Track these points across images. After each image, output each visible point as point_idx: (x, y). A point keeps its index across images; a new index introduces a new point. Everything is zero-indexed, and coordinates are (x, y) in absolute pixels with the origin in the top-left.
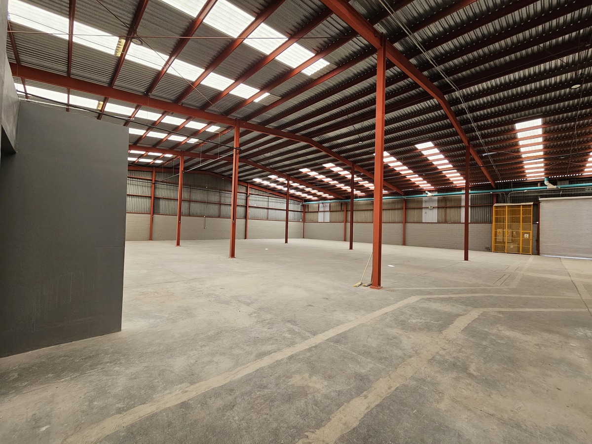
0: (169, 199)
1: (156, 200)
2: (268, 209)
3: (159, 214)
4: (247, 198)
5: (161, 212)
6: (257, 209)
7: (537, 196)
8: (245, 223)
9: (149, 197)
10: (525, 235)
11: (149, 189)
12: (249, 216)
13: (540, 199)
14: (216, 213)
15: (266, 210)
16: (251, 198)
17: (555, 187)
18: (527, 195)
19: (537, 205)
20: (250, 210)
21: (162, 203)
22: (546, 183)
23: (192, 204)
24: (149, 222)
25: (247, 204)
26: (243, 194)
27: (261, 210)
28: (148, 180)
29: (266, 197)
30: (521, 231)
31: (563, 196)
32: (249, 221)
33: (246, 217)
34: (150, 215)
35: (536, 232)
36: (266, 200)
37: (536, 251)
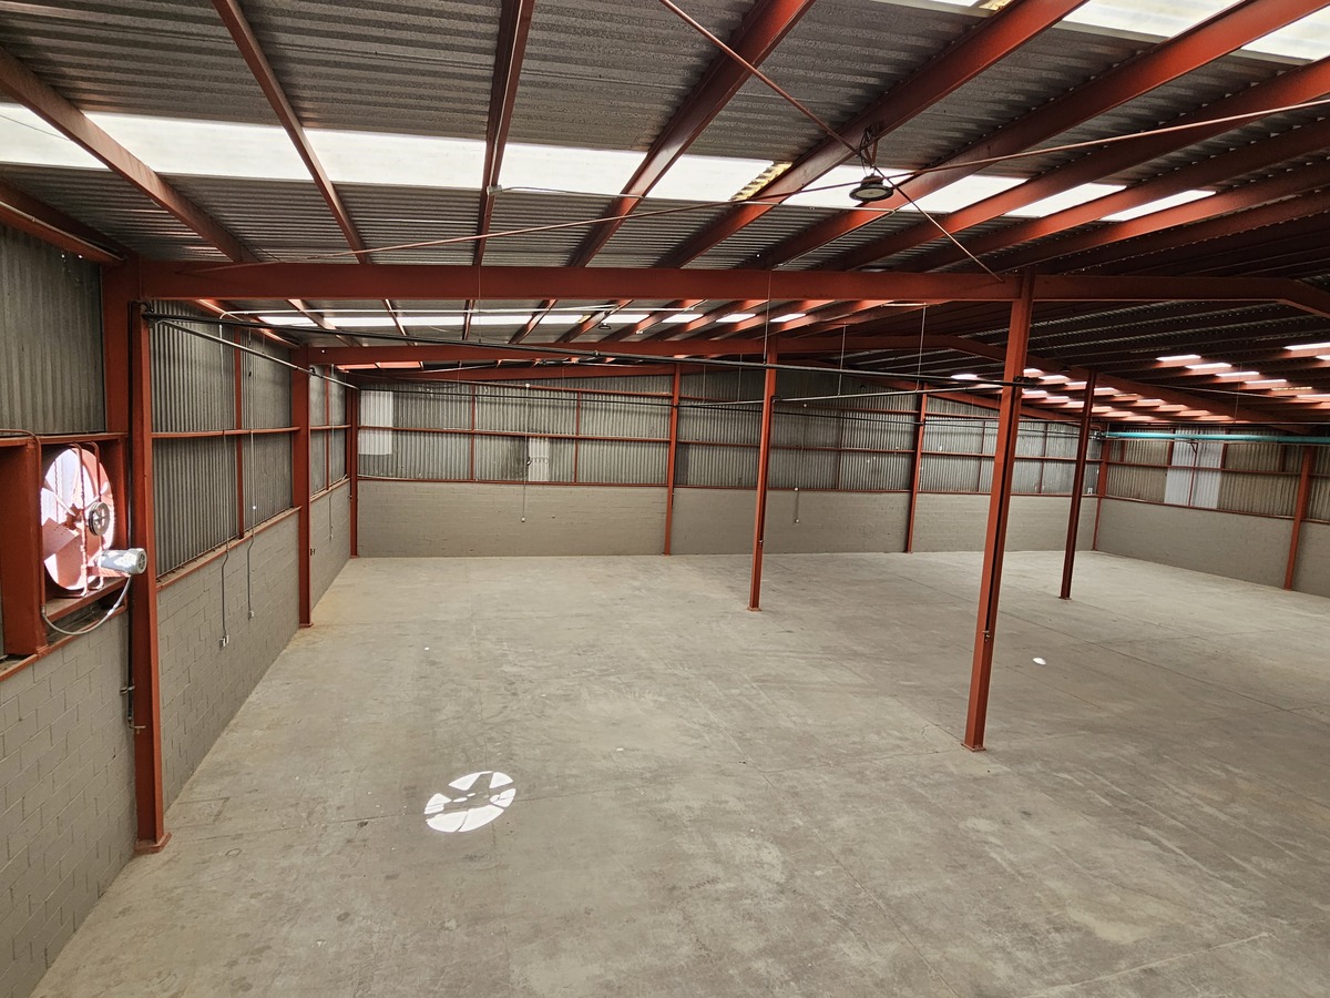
0: (710, 445)
1: (679, 448)
2: (980, 458)
3: (686, 485)
4: (917, 427)
5: (691, 479)
6: (945, 462)
8: (906, 504)
9: (664, 442)
11: (665, 421)
12: (920, 482)
14: (827, 478)
15: (973, 464)
20: (923, 466)
21: (694, 455)
24: (665, 506)
25: (915, 447)
26: (908, 419)
27: (959, 462)
28: (663, 398)
29: (978, 422)
32: (920, 499)
33: (910, 486)
34: (666, 490)
36: (975, 430)
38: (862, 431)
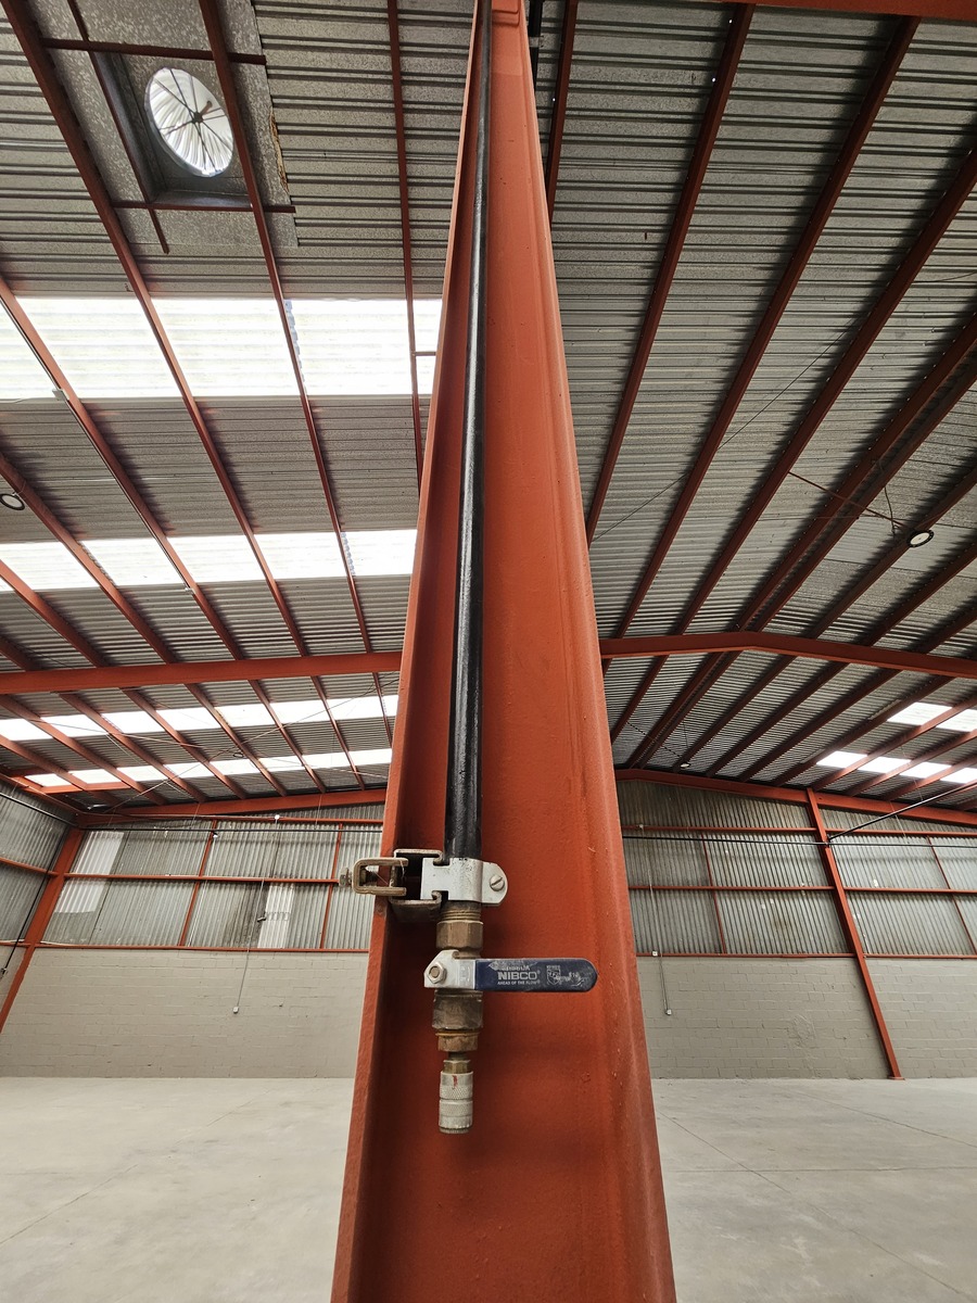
2: (949, 896)
4: (822, 850)
12: (864, 940)
14: (702, 933)
15: (944, 905)
16: (842, 849)
20: (857, 912)
25: (831, 882)
26: (801, 839)
29: (915, 840)
32: (872, 967)
33: (849, 947)
36: (920, 853)
38: (737, 861)
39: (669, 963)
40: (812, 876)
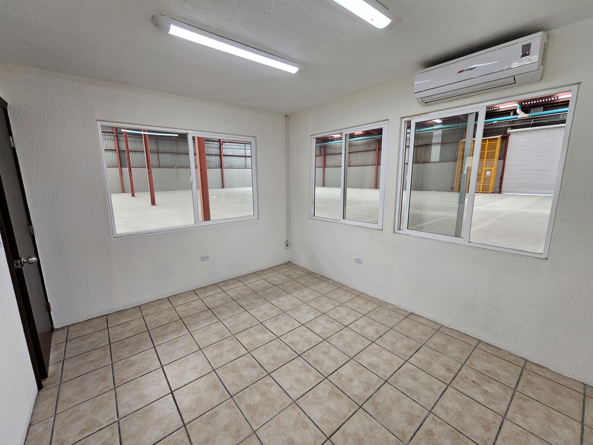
0: (136, 151)
1: (121, 152)
2: (245, 157)
4: (220, 146)
6: (233, 158)
7: (508, 127)
8: (221, 172)
9: (114, 150)
10: (487, 172)
11: (113, 142)
12: (225, 165)
13: (509, 131)
15: (243, 158)
16: (225, 146)
17: (526, 115)
18: (497, 127)
19: (505, 138)
20: (225, 159)
22: (518, 111)
23: (161, 156)
24: (119, 175)
25: (221, 153)
26: (216, 143)
27: (239, 158)
28: (109, 132)
29: (242, 145)
30: (484, 169)
31: (533, 125)
32: (225, 170)
33: (221, 166)
34: (118, 169)
35: (501, 168)
36: (243, 147)
37: (499, 190)
39: (178, 169)
40: (217, 151)
